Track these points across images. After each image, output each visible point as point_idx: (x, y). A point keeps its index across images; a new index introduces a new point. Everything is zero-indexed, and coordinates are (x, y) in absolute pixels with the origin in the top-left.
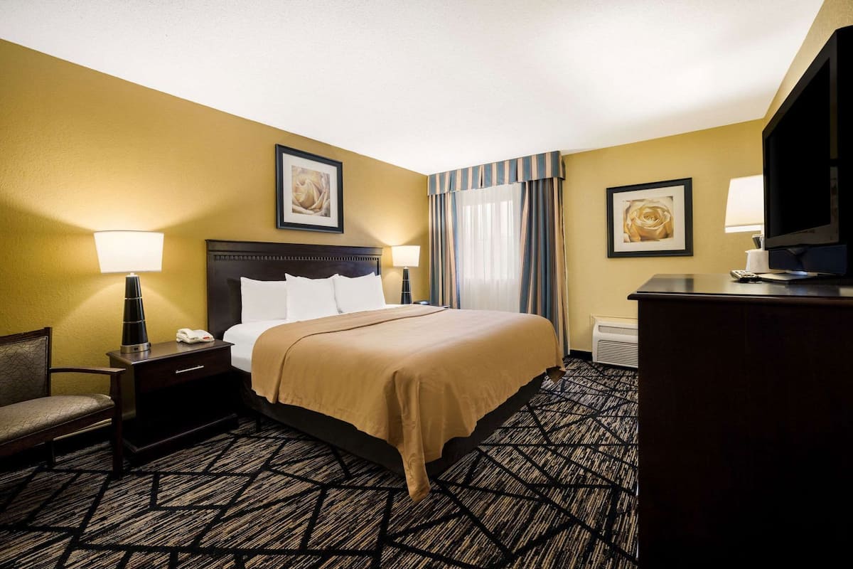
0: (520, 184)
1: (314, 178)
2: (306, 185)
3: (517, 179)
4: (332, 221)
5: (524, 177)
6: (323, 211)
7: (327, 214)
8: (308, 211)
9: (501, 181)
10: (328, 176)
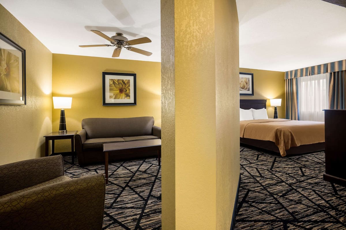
0: (329, 73)
1: (245, 80)
2: (243, 82)
3: (327, 72)
4: (250, 92)
5: (331, 70)
6: (248, 89)
7: (249, 90)
8: (243, 90)
9: (319, 73)
10: (249, 78)
